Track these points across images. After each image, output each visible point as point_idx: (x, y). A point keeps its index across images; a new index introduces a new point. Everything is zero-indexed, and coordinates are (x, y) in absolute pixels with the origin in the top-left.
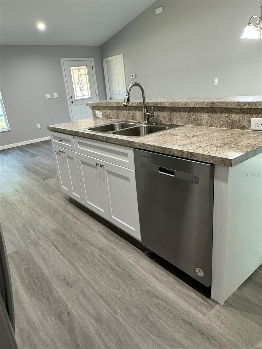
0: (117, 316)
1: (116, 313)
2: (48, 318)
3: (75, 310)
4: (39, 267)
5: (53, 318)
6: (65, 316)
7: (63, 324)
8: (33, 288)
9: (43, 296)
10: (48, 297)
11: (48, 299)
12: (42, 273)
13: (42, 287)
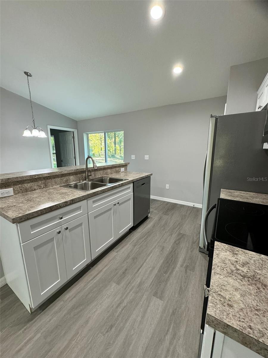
0: (167, 231)
1: (166, 232)
2: (181, 247)
3: (172, 241)
4: (161, 266)
5: (180, 245)
6: (177, 242)
7: (180, 242)
8: (175, 260)
9: (175, 253)
10: (174, 252)
11: (175, 251)
12: (163, 262)
13: (171, 257)
